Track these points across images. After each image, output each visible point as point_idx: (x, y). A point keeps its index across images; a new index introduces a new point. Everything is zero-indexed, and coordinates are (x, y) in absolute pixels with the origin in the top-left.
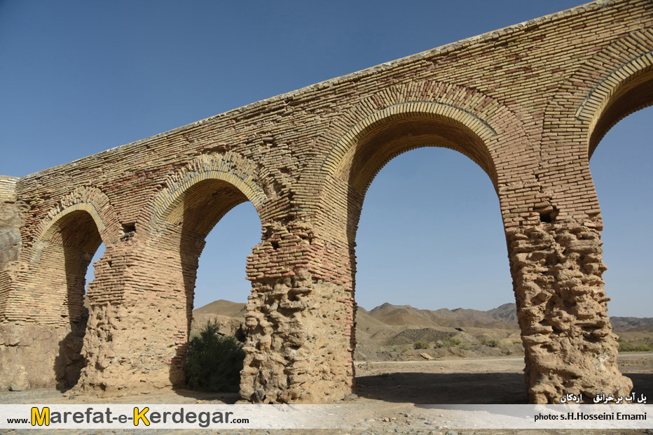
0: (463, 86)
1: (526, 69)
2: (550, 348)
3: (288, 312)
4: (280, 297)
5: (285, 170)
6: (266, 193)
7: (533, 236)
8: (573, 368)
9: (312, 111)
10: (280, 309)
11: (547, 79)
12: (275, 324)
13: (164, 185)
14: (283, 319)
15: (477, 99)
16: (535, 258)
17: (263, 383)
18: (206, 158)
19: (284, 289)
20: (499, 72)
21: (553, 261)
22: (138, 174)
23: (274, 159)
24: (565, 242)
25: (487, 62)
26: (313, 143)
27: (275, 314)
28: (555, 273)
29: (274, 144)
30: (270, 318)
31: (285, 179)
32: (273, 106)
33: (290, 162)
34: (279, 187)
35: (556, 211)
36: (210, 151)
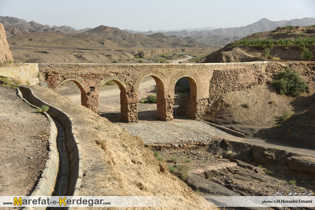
0: (161, 73)
1: (170, 73)
2: (168, 113)
3: (135, 109)
4: (133, 106)
5: (131, 81)
6: (127, 85)
7: (168, 99)
8: (170, 116)
9: (136, 70)
10: (134, 108)
11: (172, 75)
12: (133, 110)
13: (102, 79)
14: (134, 110)
15: (163, 76)
16: (168, 102)
17: (132, 120)
18: (112, 74)
19: (134, 105)
20: (167, 72)
21: (169, 103)
22: (93, 74)
23: (129, 79)
24: (171, 100)
25: (165, 70)
26: (136, 77)
27: (133, 109)
28: (169, 104)
29: (128, 75)
30: (132, 109)
31: (131, 83)
32: (128, 66)
33: (132, 80)
34: (130, 85)
35: (170, 96)
36: (113, 73)
